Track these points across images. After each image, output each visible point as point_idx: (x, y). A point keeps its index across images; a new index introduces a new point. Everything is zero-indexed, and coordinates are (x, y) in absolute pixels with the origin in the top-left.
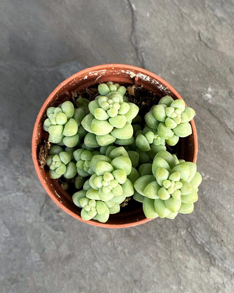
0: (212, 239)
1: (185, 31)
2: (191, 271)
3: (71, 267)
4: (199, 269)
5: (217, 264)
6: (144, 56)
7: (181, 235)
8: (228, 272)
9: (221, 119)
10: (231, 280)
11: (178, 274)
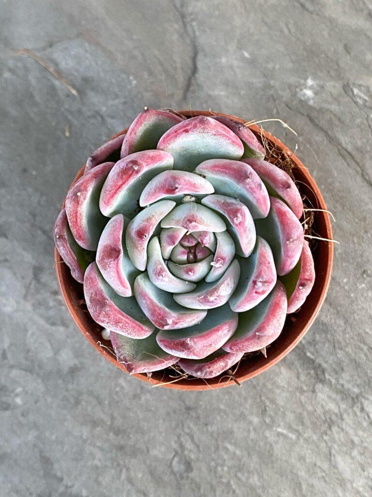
0: (318, 337)
2: (283, 391)
3: (78, 385)
4: (297, 388)
5: (327, 380)
6: (196, 28)
8: (347, 394)
9: (329, 132)
10: (352, 407)
11: (260, 397)
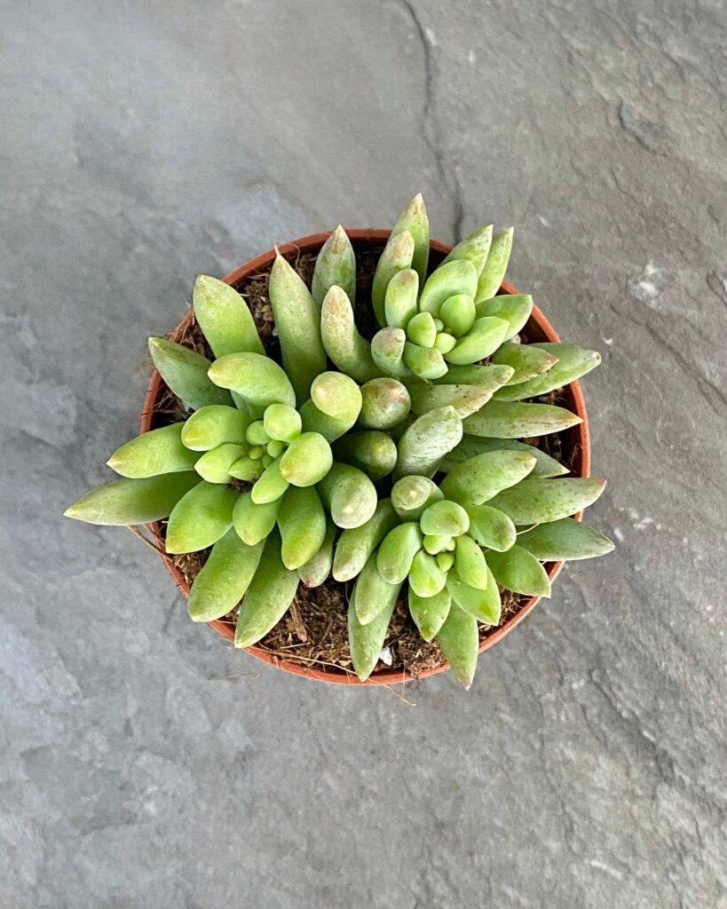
0: (662, 705)
1: (580, 104)
2: (603, 797)
3: (252, 782)
4: (625, 792)
5: (677, 779)
6: (460, 176)
7: (571, 690)
8: (711, 804)
9: (683, 354)
10: (719, 825)
11: (563, 806)
